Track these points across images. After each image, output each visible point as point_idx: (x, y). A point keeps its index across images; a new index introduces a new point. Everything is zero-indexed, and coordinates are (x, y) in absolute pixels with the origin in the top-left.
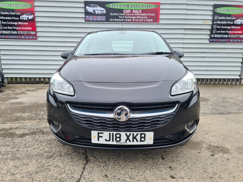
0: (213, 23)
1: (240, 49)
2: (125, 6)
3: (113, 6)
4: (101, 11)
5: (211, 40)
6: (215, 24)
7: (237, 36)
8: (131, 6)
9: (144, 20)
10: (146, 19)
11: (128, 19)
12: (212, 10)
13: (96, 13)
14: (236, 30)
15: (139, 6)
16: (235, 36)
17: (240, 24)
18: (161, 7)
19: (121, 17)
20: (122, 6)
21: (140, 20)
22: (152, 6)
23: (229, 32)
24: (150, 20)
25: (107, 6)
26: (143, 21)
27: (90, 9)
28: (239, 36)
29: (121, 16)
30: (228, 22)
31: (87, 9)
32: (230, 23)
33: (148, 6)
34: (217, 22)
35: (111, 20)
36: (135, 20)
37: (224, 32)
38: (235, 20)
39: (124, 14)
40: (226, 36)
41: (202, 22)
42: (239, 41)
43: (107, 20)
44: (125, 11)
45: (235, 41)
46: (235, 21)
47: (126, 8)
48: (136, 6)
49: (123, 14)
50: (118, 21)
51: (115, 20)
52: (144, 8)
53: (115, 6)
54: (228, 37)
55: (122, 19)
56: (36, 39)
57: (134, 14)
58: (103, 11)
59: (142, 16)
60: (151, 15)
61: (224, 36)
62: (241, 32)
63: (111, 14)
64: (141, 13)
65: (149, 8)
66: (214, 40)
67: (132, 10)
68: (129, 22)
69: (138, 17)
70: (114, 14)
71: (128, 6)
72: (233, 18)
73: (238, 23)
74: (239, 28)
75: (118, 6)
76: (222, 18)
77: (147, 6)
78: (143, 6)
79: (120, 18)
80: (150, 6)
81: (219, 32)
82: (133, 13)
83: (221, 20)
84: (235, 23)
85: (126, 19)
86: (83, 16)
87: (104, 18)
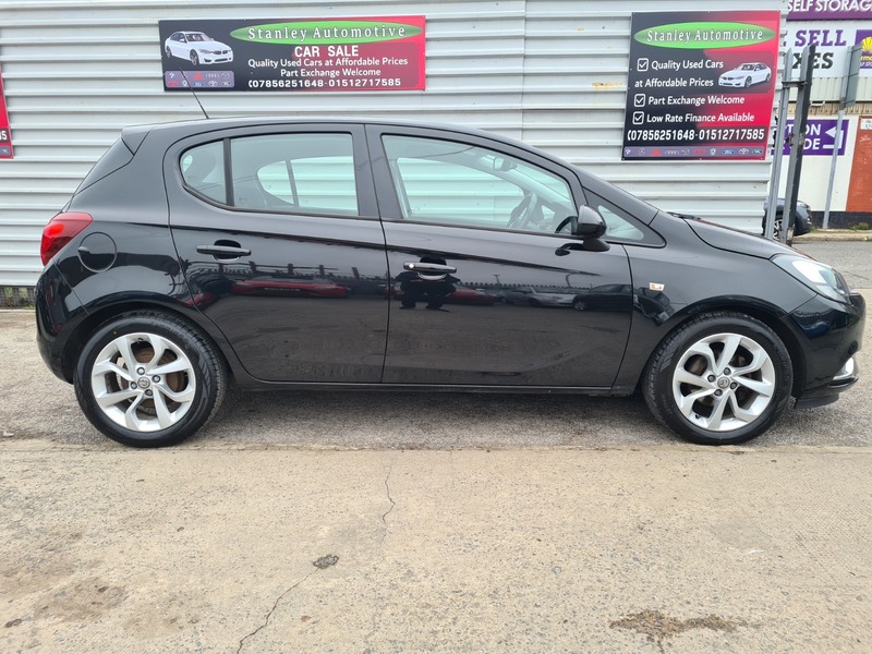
0: (631, 84)
1: (751, 186)
2: (299, 34)
3: (256, 33)
4: (218, 53)
5: (628, 151)
6: (640, 90)
7: (735, 134)
8: (322, 33)
9: (368, 83)
10: (378, 77)
11: (311, 79)
12: (626, 37)
13: (202, 62)
14: (728, 110)
15: (350, 32)
16: (725, 135)
17: (743, 85)
18: (428, 34)
19: (289, 74)
20: (290, 34)
21: (354, 83)
22: (397, 32)
23: (699, 119)
24: (391, 82)
25: (237, 34)
26: (368, 87)
27: (180, 49)
28: (741, 133)
29: (288, 69)
30: (693, 81)
31: (169, 49)
32: (701, 84)
33: (380, 32)
34: (648, 83)
35: (254, 83)
36: (336, 83)
37: (679, 119)
38: (724, 71)
39: (298, 64)
40: (690, 135)
41: (587, 85)
42: (744, 151)
43: (241, 85)
44: (299, 52)
45: (728, 152)
46: (723, 75)
47: (303, 41)
48: (339, 33)
49: (293, 64)
50: (279, 89)
51: (268, 84)
52: (368, 39)
53: (264, 34)
54: (696, 138)
55: (291, 79)
56: (10, 156)
57: (334, 63)
58: (225, 52)
59: (362, 68)
60: (395, 62)
61: (680, 135)
62: (751, 118)
63: (253, 64)
64: (358, 58)
65: (384, 38)
66: (642, 151)
67: (324, 48)
68: (317, 89)
69: (346, 72)
70: (263, 64)
71: (310, 33)
72: (714, 65)
73: (734, 83)
74: (742, 100)
75: (273, 34)
76: (666, 66)
77: (376, 29)
78: (363, 32)
79: (285, 78)
80: (387, 32)
81: (660, 119)
82: (329, 58)
83: (663, 75)
84: (721, 81)
85: (304, 79)
86: (158, 71)
87: (228, 78)
